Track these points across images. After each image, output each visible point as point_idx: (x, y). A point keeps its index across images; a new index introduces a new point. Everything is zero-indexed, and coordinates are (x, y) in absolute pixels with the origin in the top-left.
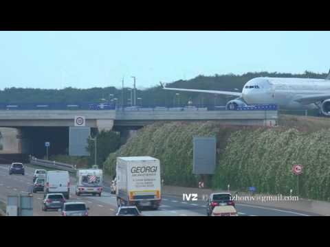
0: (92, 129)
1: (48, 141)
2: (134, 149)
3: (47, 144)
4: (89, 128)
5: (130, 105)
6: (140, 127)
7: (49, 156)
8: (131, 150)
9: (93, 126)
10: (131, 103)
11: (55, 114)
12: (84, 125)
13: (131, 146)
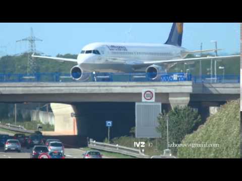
0: (163, 105)
1: (109, 120)
2: (216, 129)
3: (109, 123)
4: (160, 104)
5: (209, 76)
6: (223, 103)
7: (111, 138)
8: (211, 131)
9: (165, 102)
10: (211, 73)
11: (117, 87)
12: (153, 100)
13: (211, 127)
